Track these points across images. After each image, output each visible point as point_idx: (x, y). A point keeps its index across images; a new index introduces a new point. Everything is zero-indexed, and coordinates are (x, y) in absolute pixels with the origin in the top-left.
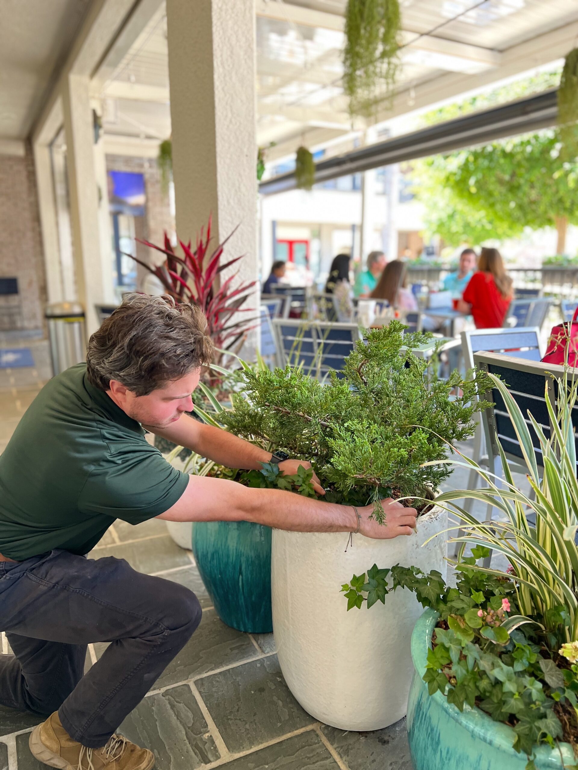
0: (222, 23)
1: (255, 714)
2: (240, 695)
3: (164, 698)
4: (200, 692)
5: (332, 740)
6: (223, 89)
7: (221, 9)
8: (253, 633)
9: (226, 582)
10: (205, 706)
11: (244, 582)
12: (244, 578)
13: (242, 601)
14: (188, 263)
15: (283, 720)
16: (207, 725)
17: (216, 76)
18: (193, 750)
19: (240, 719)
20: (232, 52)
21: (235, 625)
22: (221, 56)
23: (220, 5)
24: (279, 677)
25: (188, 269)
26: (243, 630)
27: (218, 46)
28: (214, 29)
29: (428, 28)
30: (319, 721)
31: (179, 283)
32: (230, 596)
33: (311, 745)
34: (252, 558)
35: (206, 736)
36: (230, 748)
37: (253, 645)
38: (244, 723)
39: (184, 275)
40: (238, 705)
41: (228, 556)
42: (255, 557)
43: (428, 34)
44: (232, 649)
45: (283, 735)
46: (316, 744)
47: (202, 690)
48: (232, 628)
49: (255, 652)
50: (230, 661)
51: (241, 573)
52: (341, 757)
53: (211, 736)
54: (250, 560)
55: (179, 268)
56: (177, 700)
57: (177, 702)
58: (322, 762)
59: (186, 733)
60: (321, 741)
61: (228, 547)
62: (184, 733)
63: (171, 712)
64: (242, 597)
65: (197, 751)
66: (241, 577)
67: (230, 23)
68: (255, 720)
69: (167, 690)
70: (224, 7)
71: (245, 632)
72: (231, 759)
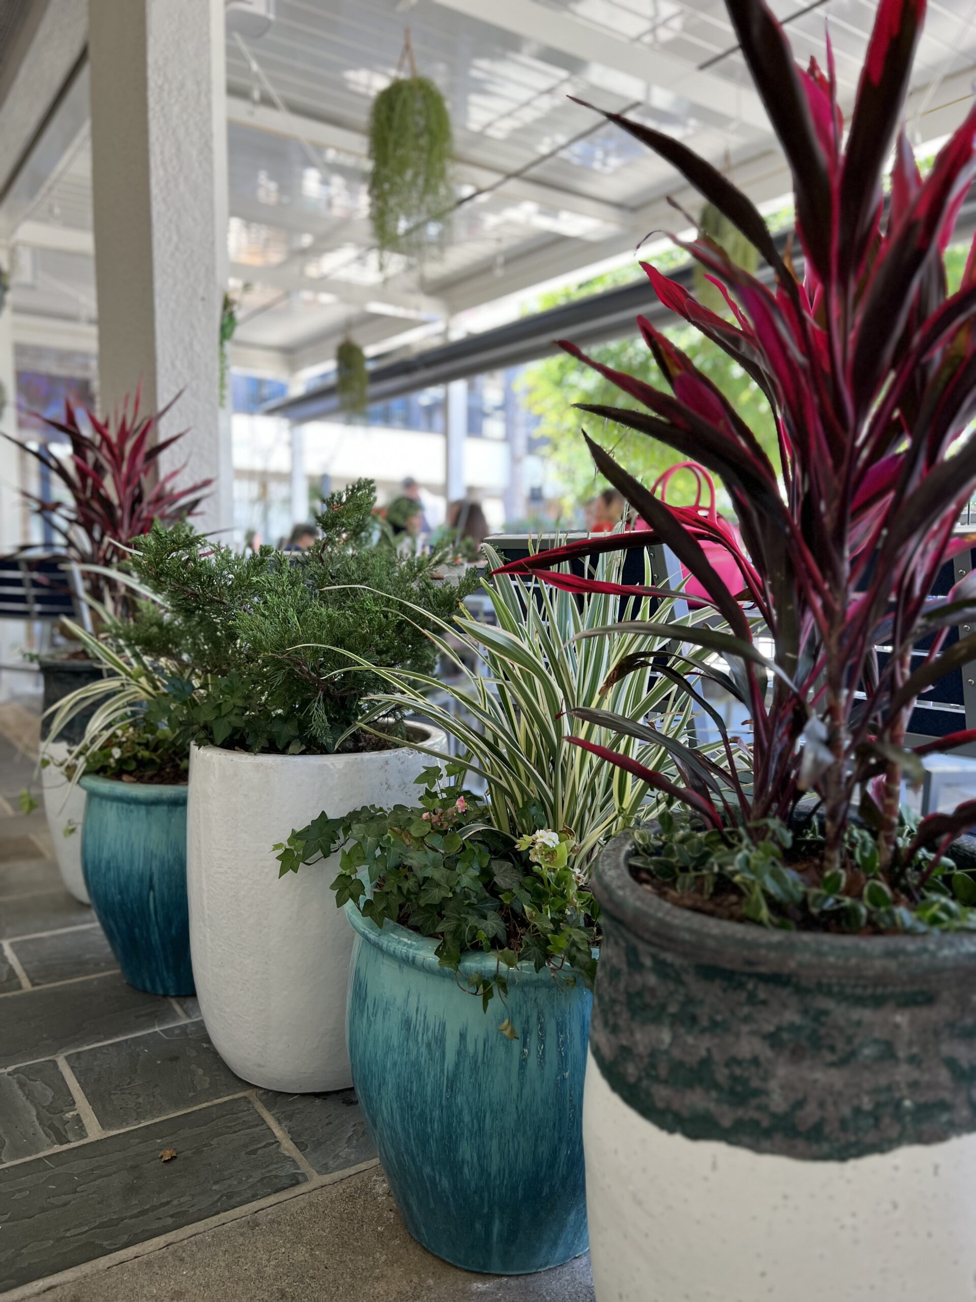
0: (162, 109)
1: (156, 1086)
2: (137, 1067)
3: (10, 1077)
4: (72, 1068)
5: (268, 1106)
6: (164, 200)
7: (161, 88)
8: (177, 996)
9: (129, 906)
10: (76, 1082)
11: (157, 902)
12: (157, 894)
13: (155, 938)
14: (105, 451)
15: (199, 1088)
16: (74, 1103)
17: (153, 181)
18: (45, 1132)
19: (130, 1093)
20: (179, 149)
21: (148, 985)
22: (162, 153)
23: (160, 82)
24: (206, 1043)
25: (104, 458)
26: (161, 992)
27: (157, 139)
28: (151, 115)
29: (515, 165)
30: (257, 1087)
31: (90, 481)
32: (137, 930)
33: (235, 1114)
34: (169, 861)
35: (69, 1115)
36: (104, 1125)
37: (175, 1011)
38: (135, 1097)
39: (98, 468)
40: (130, 1077)
41: (132, 862)
42: (174, 860)
43: (516, 175)
44: (137, 1017)
45: (194, 1106)
46: (244, 1111)
47: (76, 1065)
48: (145, 991)
49: (175, 1017)
50: (131, 1031)
51: (151, 887)
52: (280, 1123)
53: (78, 1115)
54: (166, 865)
55: (91, 456)
56: (32, 1077)
57: (30, 1080)
58: (248, 1131)
59: (38, 1114)
60: (253, 1107)
61: (132, 845)
62: (34, 1113)
63: (20, 1092)
64: (156, 929)
65: (51, 1132)
66: (152, 893)
67: (176, 109)
68: (154, 1092)
69: (15, 1069)
70: (166, 87)
71: (165, 996)
72: (105, 1137)
